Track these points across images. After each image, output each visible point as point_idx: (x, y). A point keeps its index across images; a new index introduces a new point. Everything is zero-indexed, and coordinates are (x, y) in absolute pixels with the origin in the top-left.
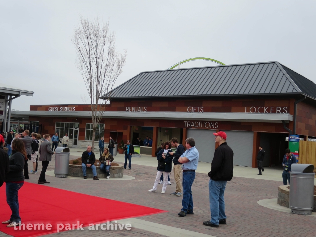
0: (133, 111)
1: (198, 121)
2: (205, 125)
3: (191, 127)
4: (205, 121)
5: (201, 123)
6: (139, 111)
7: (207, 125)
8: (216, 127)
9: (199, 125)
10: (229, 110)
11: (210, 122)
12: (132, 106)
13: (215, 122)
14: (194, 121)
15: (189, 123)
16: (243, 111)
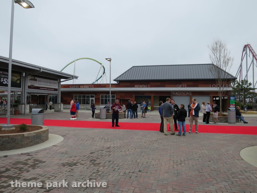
0: (140, 87)
1: (180, 92)
2: (184, 94)
3: (175, 95)
4: (184, 92)
5: (181, 93)
6: (145, 88)
7: (185, 93)
8: (191, 94)
9: (180, 94)
10: (197, 86)
11: (187, 92)
12: (140, 85)
13: (190, 92)
14: (177, 92)
15: (174, 93)
16: (209, 87)
